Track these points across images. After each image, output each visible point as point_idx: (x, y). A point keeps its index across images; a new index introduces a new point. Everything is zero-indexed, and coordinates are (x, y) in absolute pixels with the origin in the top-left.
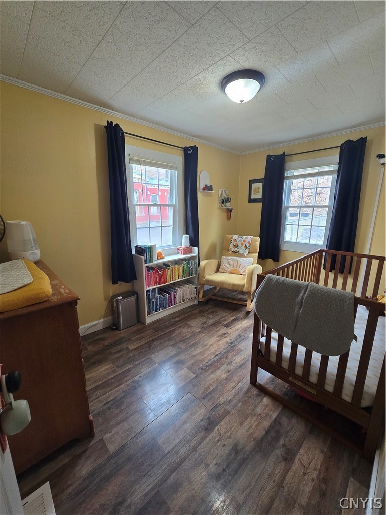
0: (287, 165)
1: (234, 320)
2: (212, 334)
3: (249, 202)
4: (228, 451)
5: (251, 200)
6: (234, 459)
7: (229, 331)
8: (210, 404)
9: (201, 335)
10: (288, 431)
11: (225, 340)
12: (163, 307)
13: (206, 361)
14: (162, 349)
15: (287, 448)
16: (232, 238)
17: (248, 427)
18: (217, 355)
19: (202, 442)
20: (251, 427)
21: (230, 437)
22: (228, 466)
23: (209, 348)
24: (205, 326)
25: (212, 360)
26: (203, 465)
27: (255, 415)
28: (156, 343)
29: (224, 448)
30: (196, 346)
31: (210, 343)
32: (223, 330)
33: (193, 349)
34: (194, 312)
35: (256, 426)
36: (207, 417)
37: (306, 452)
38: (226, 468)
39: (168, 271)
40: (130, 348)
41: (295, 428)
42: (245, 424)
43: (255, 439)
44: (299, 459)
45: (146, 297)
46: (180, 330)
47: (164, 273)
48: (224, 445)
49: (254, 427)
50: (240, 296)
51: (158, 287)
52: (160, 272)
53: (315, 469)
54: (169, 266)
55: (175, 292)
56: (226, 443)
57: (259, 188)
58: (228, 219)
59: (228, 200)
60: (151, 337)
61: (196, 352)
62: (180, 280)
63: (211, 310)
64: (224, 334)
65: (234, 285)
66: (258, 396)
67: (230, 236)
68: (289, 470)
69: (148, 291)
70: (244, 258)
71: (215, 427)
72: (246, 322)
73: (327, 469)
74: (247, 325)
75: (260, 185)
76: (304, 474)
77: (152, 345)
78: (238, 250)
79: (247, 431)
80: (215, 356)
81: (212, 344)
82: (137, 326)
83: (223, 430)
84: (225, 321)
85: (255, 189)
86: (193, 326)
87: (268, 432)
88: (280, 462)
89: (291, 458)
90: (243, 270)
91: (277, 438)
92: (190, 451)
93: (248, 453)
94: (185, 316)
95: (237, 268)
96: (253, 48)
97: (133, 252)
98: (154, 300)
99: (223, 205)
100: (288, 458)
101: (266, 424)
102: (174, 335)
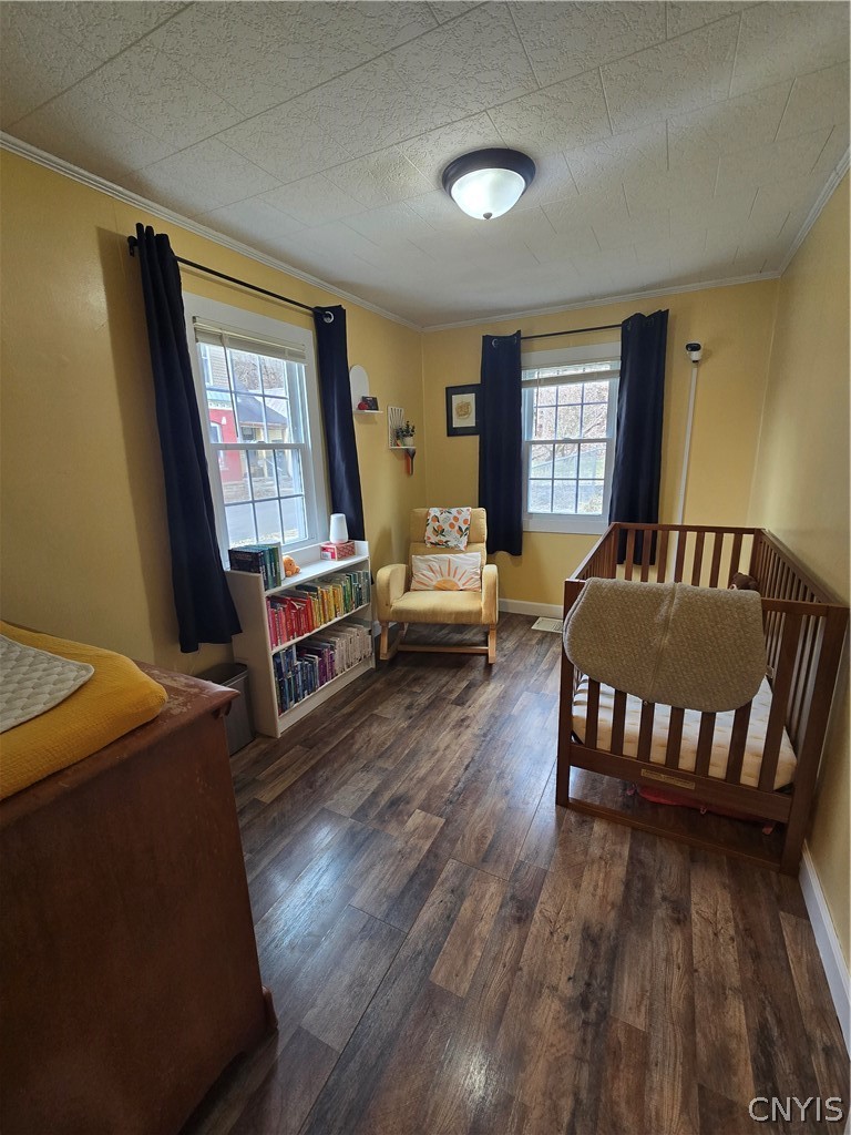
0: (526, 358)
1: (468, 687)
2: (439, 725)
3: (449, 435)
4: (578, 947)
5: (452, 432)
6: (596, 956)
7: (470, 712)
8: (502, 867)
9: (416, 734)
10: (660, 871)
11: (469, 731)
12: (310, 687)
13: (453, 783)
14: (345, 783)
15: (672, 902)
16: (428, 514)
17: (591, 888)
18: (468, 766)
19: (523, 948)
20: (596, 887)
21: (568, 919)
22: (591, 973)
23: (444, 755)
24: (414, 712)
25: (463, 779)
26: (546, 991)
27: (593, 862)
28: (323, 774)
29: (568, 943)
30: (416, 758)
31: (442, 746)
32: (456, 714)
33: (412, 766)
34: (378, 686)
35: (604, 881)
36: (509, 895)
37: (702, 897)
38: (590, 977)
39: (316, 603)
40: (263, 799)
41: (667, 863)
42: (584, 884)
43: (613, 905)
44: (697, 913)
45: (272, 671)
46: (365, 732)
47: (306, 608)
48: (566, 938)
49: (601, 883)
50: (457, 637)
51: (297, 644)
52: (297, 607)
53: (727, 920)
54: (316, 590)
55: (332, 648)
56: (568, 931)
57: (468, 404)
58: (408, 472)
59: (407, 431)
60: (304, 762)
61: (423, 772)
62: (339, 618)
63: (412, 676)
64: (463, 720)
65: (459, 614)
66: (582, 823)
67: (424, 510)
68: (691, 938)
69: (276, 656)
70: (461, 555)
71: (533, 909)
72: (492, 686)
73: (744, 912)
74: (497, 692)
75: (470, 398)
76: (715, 934)
77: (316, 781)
78: (444, 539)
79: (594, 895)
80: (466, 769)
81: (447, 747)
82: (256, 746)
83: (550, 910)
84: (451, 692)
85: (460, 407)
86: (388, 716)
87: (628, 885)
88: (672, 930)
89: (685, 916)
90: (463, 581)
91: (647, 891)
92: (509, 975)
93: (613, 934)
94: (362, 699)
95: (451, 578)
96: (538, 107)
97: (226, 566)
98: (290, 675)
99: (399, 442)
100: (680, 917)
101: (619, 871)
102: (357, 746)
